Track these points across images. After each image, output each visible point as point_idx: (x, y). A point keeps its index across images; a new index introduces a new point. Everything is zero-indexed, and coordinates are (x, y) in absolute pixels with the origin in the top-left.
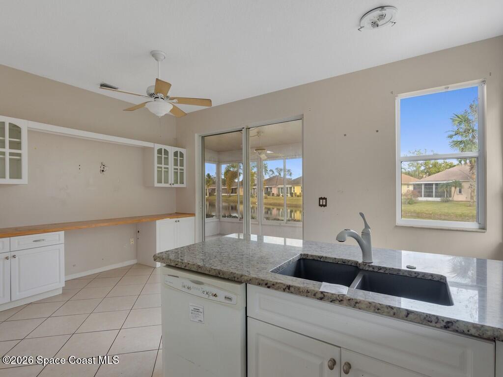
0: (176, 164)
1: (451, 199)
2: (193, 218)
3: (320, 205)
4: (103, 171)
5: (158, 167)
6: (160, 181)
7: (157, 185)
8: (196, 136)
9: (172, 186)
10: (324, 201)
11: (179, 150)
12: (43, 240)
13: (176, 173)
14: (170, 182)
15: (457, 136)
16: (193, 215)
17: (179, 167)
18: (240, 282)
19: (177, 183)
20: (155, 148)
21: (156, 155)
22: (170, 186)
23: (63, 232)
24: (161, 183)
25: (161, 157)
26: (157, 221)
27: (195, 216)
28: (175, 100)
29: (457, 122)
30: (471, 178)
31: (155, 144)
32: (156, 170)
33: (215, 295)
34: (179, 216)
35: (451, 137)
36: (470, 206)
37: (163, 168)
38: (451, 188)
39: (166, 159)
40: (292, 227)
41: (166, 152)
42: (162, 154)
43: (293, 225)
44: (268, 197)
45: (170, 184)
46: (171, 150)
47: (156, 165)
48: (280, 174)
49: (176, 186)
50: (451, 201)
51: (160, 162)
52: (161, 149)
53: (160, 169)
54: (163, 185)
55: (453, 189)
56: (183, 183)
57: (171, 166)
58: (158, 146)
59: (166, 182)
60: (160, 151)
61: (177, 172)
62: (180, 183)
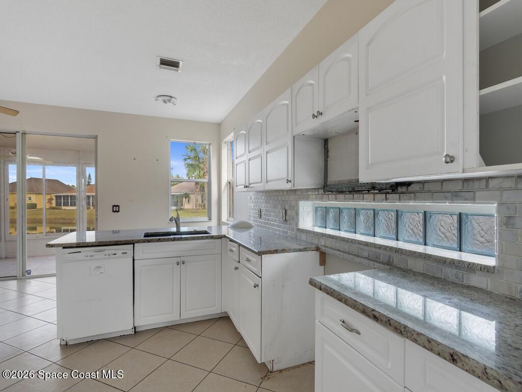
1: (183, 207)
3: (113, 211)
10: (117, 207)
15: (189, 160)
18: (131, 244)
29: (189, 150)
30: (196, 191)
33: (115, 254)
35: (185, 160)
36: (195, 212)
38: (182, 199)
50: (183, 209)
55: (184, 199)
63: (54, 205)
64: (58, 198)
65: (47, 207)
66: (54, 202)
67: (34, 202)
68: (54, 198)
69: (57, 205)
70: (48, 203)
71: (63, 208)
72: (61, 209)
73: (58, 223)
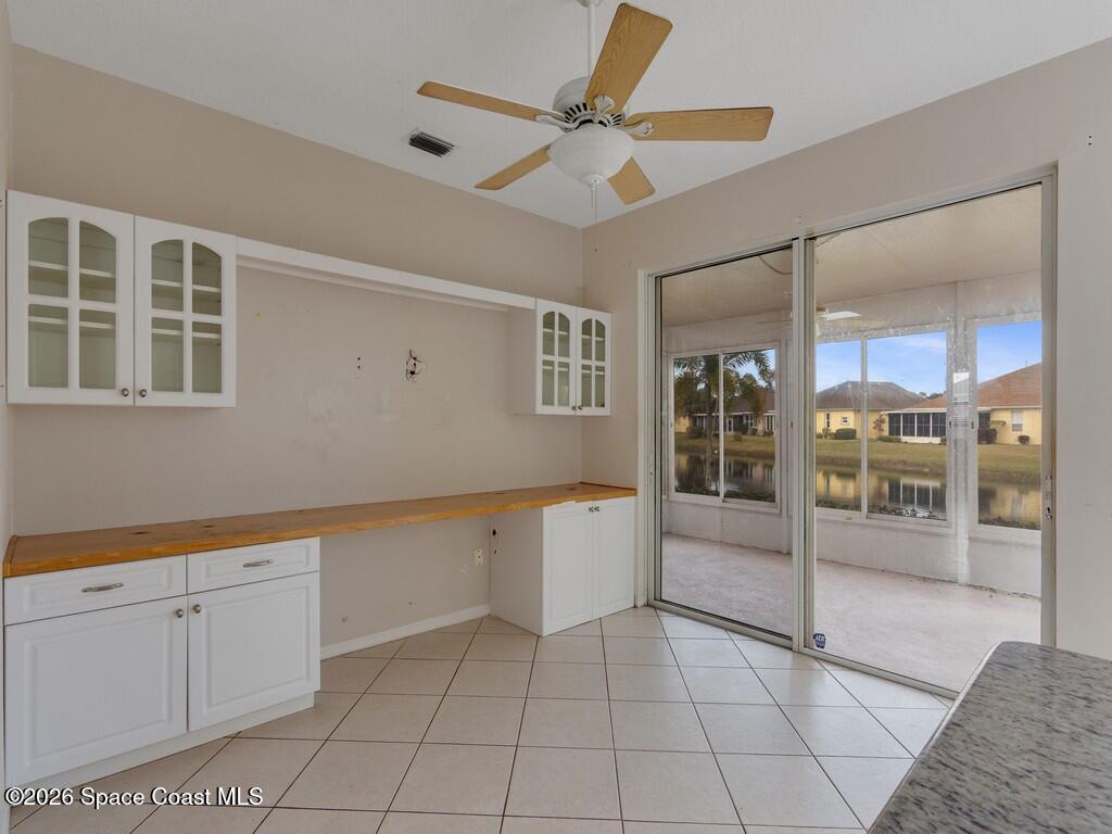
0: (586, 355)
2: (629, 500)
4: (413, 373)
5: (546, 363)
6: (548, 401)
7: (541, 409)
8: (641, 275)
9: (579, 413)
11: (594, 315)
12: (268, 562)
13: (586, 378)
14: (572, 403)
16: (632, 491)
17: (594, 363)
19: (590, 405)
20: (538, 312)
21: (540, 330)
22: (572, 413)
23: (317, 539)
24: (552, 404)
25: (552, 335)
26: (546, 510)
27: (635, 494)
28: (643, 125)
31: (539, 300)
32: (540, 368)
34: (599, 496)
37: (556, 365)
39: (565, 340)
40: (889, 529)
41: (565, 323)
42: (553, 329)
43: (893, 525)
44: (744, 437)
45: (574, 408)
46: (577, 315)
47: (541, 357)
48: (770, 384)
49: (586, 411)
51: (548, 350)
52: (553, 314)
53: (550, 368)
54: (556, 410)
56: (603, 406)
57: (575, 359)
58: (544, 307)
59: (564, 402)
60: (549, 320)
61: (589, 376)
62: (596, 406)
63: (886, 433)
64: (893, 418)
65: (874, 437)
66: (886, 427)
67: (851, 425)
68: (887, 419)
69: (891, 433)
70: (875, 428)
71: (905, 439)
72: (899, 441)
73: (896, 471)
